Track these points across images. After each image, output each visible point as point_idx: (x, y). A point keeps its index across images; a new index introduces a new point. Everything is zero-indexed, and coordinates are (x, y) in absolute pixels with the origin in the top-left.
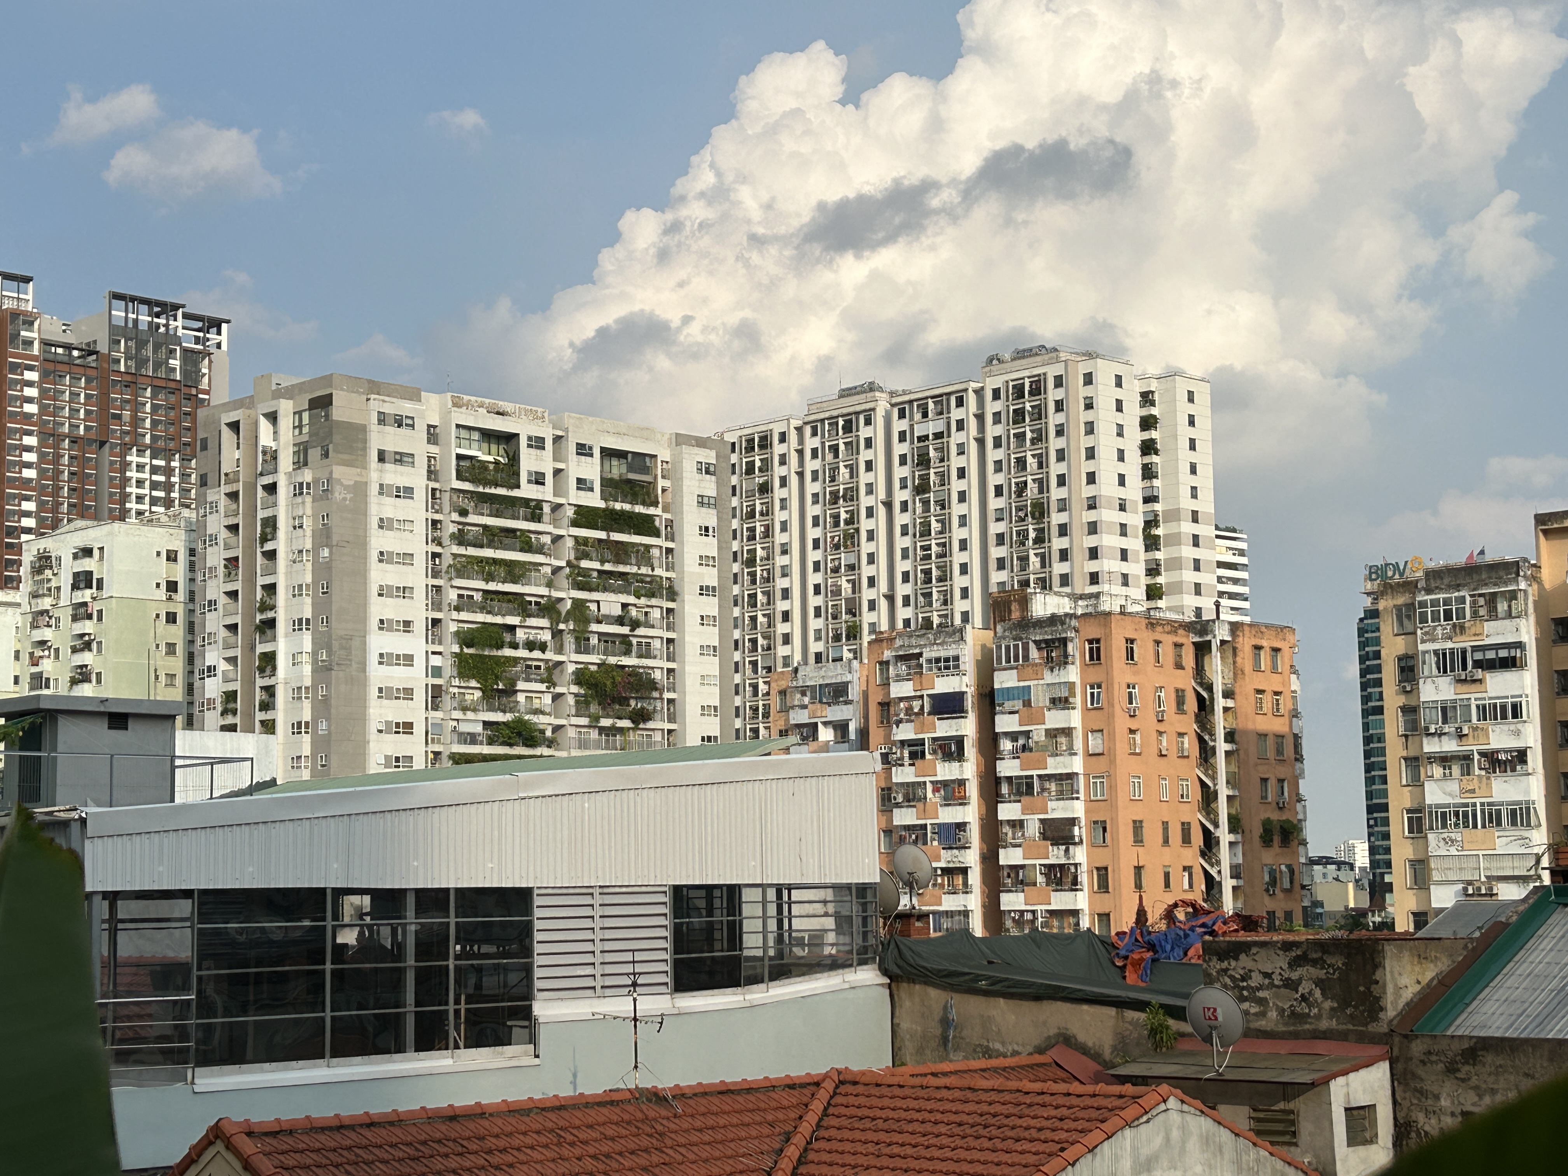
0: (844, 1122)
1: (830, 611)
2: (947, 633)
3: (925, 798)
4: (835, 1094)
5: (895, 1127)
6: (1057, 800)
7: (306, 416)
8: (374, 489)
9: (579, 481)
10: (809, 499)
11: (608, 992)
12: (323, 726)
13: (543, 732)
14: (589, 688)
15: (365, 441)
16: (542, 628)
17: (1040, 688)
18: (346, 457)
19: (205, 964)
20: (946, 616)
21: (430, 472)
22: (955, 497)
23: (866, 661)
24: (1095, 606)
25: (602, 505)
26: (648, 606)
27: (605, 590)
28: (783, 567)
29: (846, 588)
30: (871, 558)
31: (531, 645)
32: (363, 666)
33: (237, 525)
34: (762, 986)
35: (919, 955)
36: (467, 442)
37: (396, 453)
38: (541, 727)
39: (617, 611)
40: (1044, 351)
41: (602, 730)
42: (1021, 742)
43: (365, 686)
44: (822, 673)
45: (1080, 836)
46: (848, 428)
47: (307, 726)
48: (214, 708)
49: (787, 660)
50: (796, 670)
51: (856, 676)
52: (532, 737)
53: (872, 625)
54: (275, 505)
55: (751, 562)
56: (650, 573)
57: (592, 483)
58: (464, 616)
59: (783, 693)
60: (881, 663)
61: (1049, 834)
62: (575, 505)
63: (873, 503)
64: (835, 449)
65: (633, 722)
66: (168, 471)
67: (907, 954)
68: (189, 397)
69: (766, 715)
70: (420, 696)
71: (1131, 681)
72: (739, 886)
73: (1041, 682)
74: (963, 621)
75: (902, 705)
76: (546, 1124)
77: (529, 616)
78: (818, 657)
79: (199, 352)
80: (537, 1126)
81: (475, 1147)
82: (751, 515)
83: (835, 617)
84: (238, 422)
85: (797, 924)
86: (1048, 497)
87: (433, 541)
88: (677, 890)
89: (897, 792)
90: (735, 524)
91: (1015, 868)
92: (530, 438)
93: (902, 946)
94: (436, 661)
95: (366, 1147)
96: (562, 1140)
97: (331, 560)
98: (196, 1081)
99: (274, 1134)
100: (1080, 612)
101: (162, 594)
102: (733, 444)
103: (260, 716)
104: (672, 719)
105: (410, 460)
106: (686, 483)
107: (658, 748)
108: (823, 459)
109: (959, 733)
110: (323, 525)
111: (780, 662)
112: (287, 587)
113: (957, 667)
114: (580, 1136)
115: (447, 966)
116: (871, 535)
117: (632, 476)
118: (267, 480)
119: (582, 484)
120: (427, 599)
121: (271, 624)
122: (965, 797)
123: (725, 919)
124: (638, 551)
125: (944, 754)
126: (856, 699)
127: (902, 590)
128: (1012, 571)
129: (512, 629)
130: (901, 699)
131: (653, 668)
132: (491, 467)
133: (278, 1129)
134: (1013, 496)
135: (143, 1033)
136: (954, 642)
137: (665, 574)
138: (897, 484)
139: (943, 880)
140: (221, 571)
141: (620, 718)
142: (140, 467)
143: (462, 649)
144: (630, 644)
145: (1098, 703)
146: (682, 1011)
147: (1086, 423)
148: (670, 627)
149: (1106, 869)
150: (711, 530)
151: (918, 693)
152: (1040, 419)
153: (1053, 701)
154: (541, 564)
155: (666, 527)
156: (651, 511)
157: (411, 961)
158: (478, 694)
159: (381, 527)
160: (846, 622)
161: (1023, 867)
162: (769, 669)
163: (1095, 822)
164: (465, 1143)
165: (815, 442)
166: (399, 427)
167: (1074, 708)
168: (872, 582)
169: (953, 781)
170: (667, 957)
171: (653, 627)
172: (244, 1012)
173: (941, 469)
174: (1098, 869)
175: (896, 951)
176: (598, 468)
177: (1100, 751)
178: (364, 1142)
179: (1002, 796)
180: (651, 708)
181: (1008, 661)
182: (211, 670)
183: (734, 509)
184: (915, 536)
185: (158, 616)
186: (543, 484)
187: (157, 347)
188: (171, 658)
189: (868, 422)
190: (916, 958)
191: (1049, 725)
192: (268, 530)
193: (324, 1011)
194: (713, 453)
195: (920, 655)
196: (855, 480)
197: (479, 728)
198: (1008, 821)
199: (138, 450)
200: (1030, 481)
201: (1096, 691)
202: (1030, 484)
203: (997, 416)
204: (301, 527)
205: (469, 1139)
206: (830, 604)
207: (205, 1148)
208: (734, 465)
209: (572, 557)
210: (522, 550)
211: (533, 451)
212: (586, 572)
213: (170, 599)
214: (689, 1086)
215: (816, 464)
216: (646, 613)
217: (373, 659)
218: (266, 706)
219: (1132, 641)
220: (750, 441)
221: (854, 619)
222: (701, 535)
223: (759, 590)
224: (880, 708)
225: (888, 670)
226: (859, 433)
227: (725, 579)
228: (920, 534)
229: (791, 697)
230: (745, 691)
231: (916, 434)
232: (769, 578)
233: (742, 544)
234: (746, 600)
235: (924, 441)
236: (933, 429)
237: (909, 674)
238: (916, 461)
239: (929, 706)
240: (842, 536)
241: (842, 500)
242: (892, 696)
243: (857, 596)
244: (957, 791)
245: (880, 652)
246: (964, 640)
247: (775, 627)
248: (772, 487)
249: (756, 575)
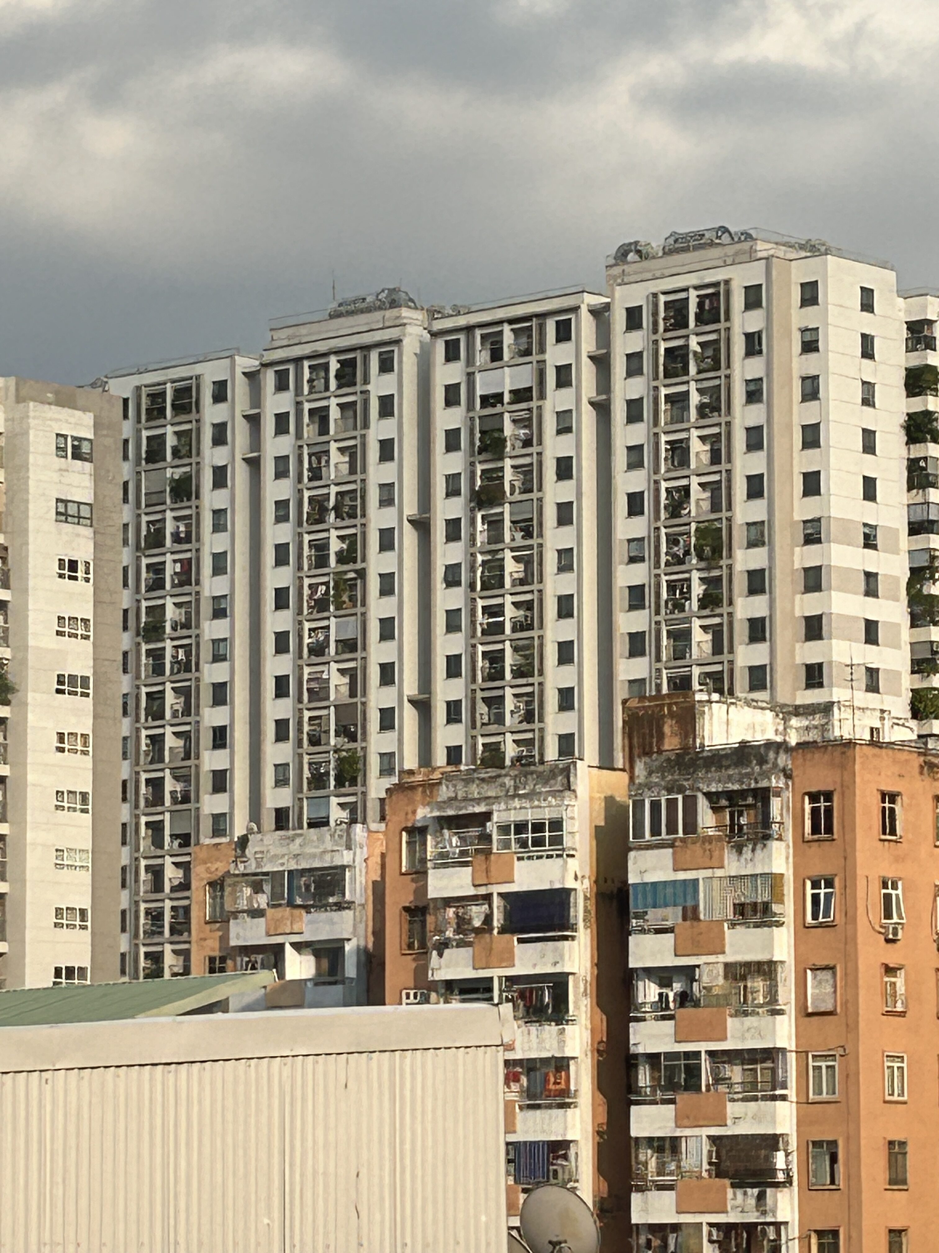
1: (306, 728)
2: (540, 775)
6: (745, 1100)
10: (269, 512)
17: (716, 883)
20: (529, 743)
22: (550, 515)
23: (377, 826)
24: (824, 728)
28: (216, 642)
29: (338, 684)
30: (388, 629)
40: (726, 239)
42: (677, 986)
44: (295, 847)
45: (787, 1172)
46: (348, 375)
49: (221, 823)
50: (243, 842)
51: (361, 854)
53: (387, 758)
55: (154, 630)
59: (217, 885)
60: (411, 831)
61: (727, 1164)
63: (393, 524)
64: (321, 417)
69: (180, 929)
71: (890, 874)
73: (719, 873)
74: (561, 754)
75: (451, 912)
78: (282, 817)
82: (157, 539)
83: (315, 741)
86: (729, 519)
90: (125, 557)
91: (660, 1230)
100: (793, 740)
102: (126, 401)
106: (34, 475)
108: (299, 435)
109: (558, 969)
111: (206, 826)
113: (557, 841)
116: (388, 585)
122: (565, 1092)
125: (528, 1009)
126: (359, 899)
127: (446, 690)
128: (658, 659)
130: (448, 902)
134: (663, 515)
136: (553, 794)
138: (439, 487)
145: (826, 914)
147: (804, 379)
149: (835, 1233)
150: (81, 567)
151: (482, 891)
152: (718, 368)
153: (741, 909)
160: (337, 751)
161: (675, 1228)
162: (185, 840)
163: (816, 1144)
165: (284, 403)
167: (779, 924)
168: (388, 673)
169: (544, 1061)
173: (526, 461)
174: (820, 1233)
177: (829, 1007)
179: (638, 1091)
181: (655, 831)
183: (125, 527)
184: (472, 587)
189: (386, 366)
191: (731, 957)
194: (88, 419)
195: (487, 816)
196: (358, 477)
198: (650, 1141)
200: (695, 489)
201: (822, 892)
202: (696, 492)
203: (634, 360)
206: (307, 714)
208: (126, 443)
215: (284, 445)
219: (893, 797)
220: (157, 397)
221: (352, 745)
222: (61, 576)
223: (169, 686)
224: (406, 916)
225: (424, 844)
226: (369, 387)
227: (106, 663)
228: (483, 583)
229: (234, 892)
230: (137, 881)
231: (479, 392)
232: (189, 661)
233: (138, 597)
234: (143, 704)
235: (493, 405)
236: (512, 383)
237: (463, 853)
238: (478, 443)
239: (501, 916)
240: (332, 584)
241: (333, 515)
242: (430, 896)
243: (358, 700)
244: (552, 1080)
245: (410, 809)
246: (569, 789)
247: (198, 757)
248: (198, 487)
249: (163, 657)
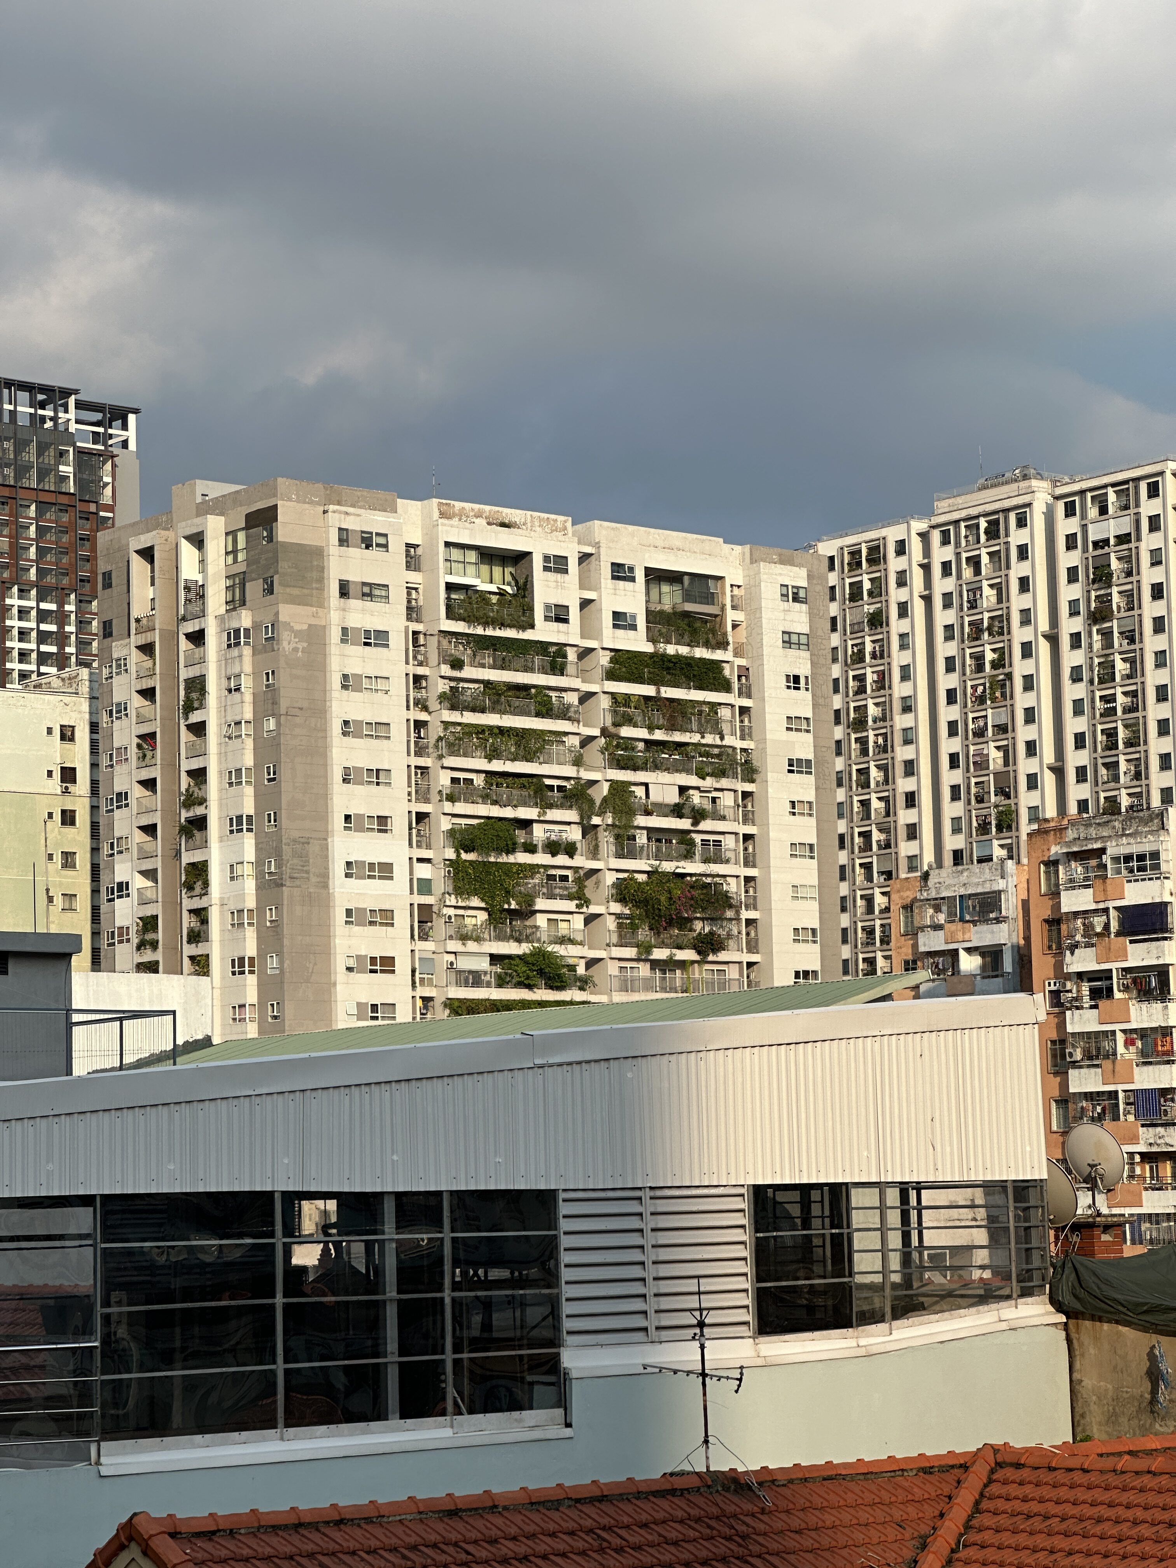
0: (1003, 1521)
1: (973, 791)
2: (1141, 819)
3: (1115, 1054)
4: (990, 1481)
5: (1077, 1528)
7: (241, 537)
8: (335, 635)
9: (616, 615)
10: (939, 634)
11: (665, 1335)
12: (273, 962)
13: (572, 968)
14: (638, 907)
15: (322, 569)
16: (569, 823)
18: (296, 591)
19: (115, 1296)
20: (1139, 795)
21: (409, 609)
22: (1148, 626)
23: (1025, 861)
25: (649, 648)
26: (716, 790)
27: (657, 767)
28: (905, 730)
29: (995, 757)
30: (1030, 716)
31: (553, 848)
32: (324, 881)
33: (153, 689)
34: (882, 1327)
35: (1107, 1283)
36: (461, 566)
37: (364, 584)
38: (571, 961)
39: (673, 797)
41: (655, 964)
43: (328, 906)
44: (964, 878)
46: (993, 532)
47: (252, 964)
48: (128, 941)
49: (913, 861)
50: (926, 876)
51: (1012, 882)
52: (559, 976)
53: (1033, 810)
54: (203, 661)
55: (860, 723)
56: (718, 742)
57: (634, 617)
58: (461, 808)
59: (908, 908)
60: (1047, 864)
62: (611, 650)
63: (1031, 638)
64: (975, 562)
65: (699, 953)
66: (61, 618)
67: (1089, 1280)
68: (87, 516)
69: (886, 940)
70: (402, 920)
72: (846, 1184)
74: (1163, 802)
75: (1079, 922)
76: (582, 1522)
77: (551, 806)
78: (958, 856)
79: (99, 454)
80: (571, 1525)
81: (484, 1554)
82: (859, 657)
83: (980, 800)
84: (151, 548)
85: (931, 1238)
87: (416, 704)
88: (759, 1192)
89: (1074, 1046)
90: (836, 671)
92: (547, 558)
93: (1081, 1269)
94: (423, 871)
95: (333, 1554)
96: (605, 1544)
97: (279, 734)
98: (103, 1460)
99: (209, 1535)
101: (55, 785)
102: (832, 559)
103: (189, 950)
104: (752, 947)
105: (383, 593)
106: (766, 615)
107: (735, 988)
108: (959, 577)
109: (1161, 962)
110: (267, 686)
111: (903, 864)
112: (220, 772)
113: (1156, 867)
114: (630, 1539)
115: (442, 1299)
116: (1029, 683)
117: (690, 607)
118: (191, 627)
119: (620, 620)
120: (409, 786)
121: (200, 823)
122: (1170, 1052)
123: (827, 1232)
124: (700, 713)
125: (1139, 991)
126: (1012, 914)
127: (1075, 759)
129: (526, 824)
130: (1076, 914)
131: (724, 876)
132: (494, 599)
133: (214, 1528)
135: (32, 1393)
136: (1151, 832)
137: (739, 744)
138: (1064, 609)
139: (1143, 1170)
140: (133, 752)
141: (680, 948)
142: (23, 613)
143: (458, 855)
144: (692, 843)
146: (770, 1361)
148: (747, 819)
150: (802, 681)
151: (1101, 906)
154: (566, 734)
155: (739, 677)
156: (718, 655)
157: (392, 1293)
158: (483, 916)
159: (345, 687)
160: (996, 806)
162: (889, 875)
164: (470, 1548)
165: (946, 554)
166: (367, 547)
168: (1031, 748)
169: (1153, 1029)
170: (748, 1286)
171: (723, 818)
172: (169, 1363)
173: (1129, 587)
175: (1074, 1275)
176: (643, 598)
178: (332, 1546)
180: (722, 933)
182: (123, 888)
183: (835, 649)
184: (1091, 682)
185: (50, 815)
186: (566, 621)
187: (42, 449)
188: (69, 873)
189: (1022, 523)
190: (1102, 1286)
192: (194, 695)
193: (274, 1362)
194: (803, 572)
195: (1103, 851)
196: (1004, 605)
197: (484, 964)
199: (20, 590)
204: (237, 690)
205: (476, 1542)
206: (973, 781)
207: (115, 1554)
208: (833, 588)
209: (609, 722)
210: (538, 715)
211: (551, 576)
212: (628, 744)
213: (66, 791)
214: (781, 1469)
215: (949, 585)
216: (714, 800)
217: (338, 869)
218: (195, 937)
220: (855, 554)
221: (1007, 802)
222: (789, 687)
223: (872, 764)
224: (1046, 927)
225: (1057, 872)
226: (1009, 539)
227: (824, 749)
228: (1099, 678)
229: (920, 914)
230: (855, 906)
231: (1091, 538)
232: (886, 745)
233: (847, 699)
234: (854, 777)
235: (1103, 548)
236: (1115, 530)
237: (1086, 879)
238: (1091, 576)
239: (1117, 924)
240: (988, 685)
241: (986, 634)
242: (1063, 911)
243: (1011, 768)
244: (1160, 1043)
245: (1045, 847)
246: (1163, 828)
247: (895, 814)
248: (887, 618)
249: (867, 742)
